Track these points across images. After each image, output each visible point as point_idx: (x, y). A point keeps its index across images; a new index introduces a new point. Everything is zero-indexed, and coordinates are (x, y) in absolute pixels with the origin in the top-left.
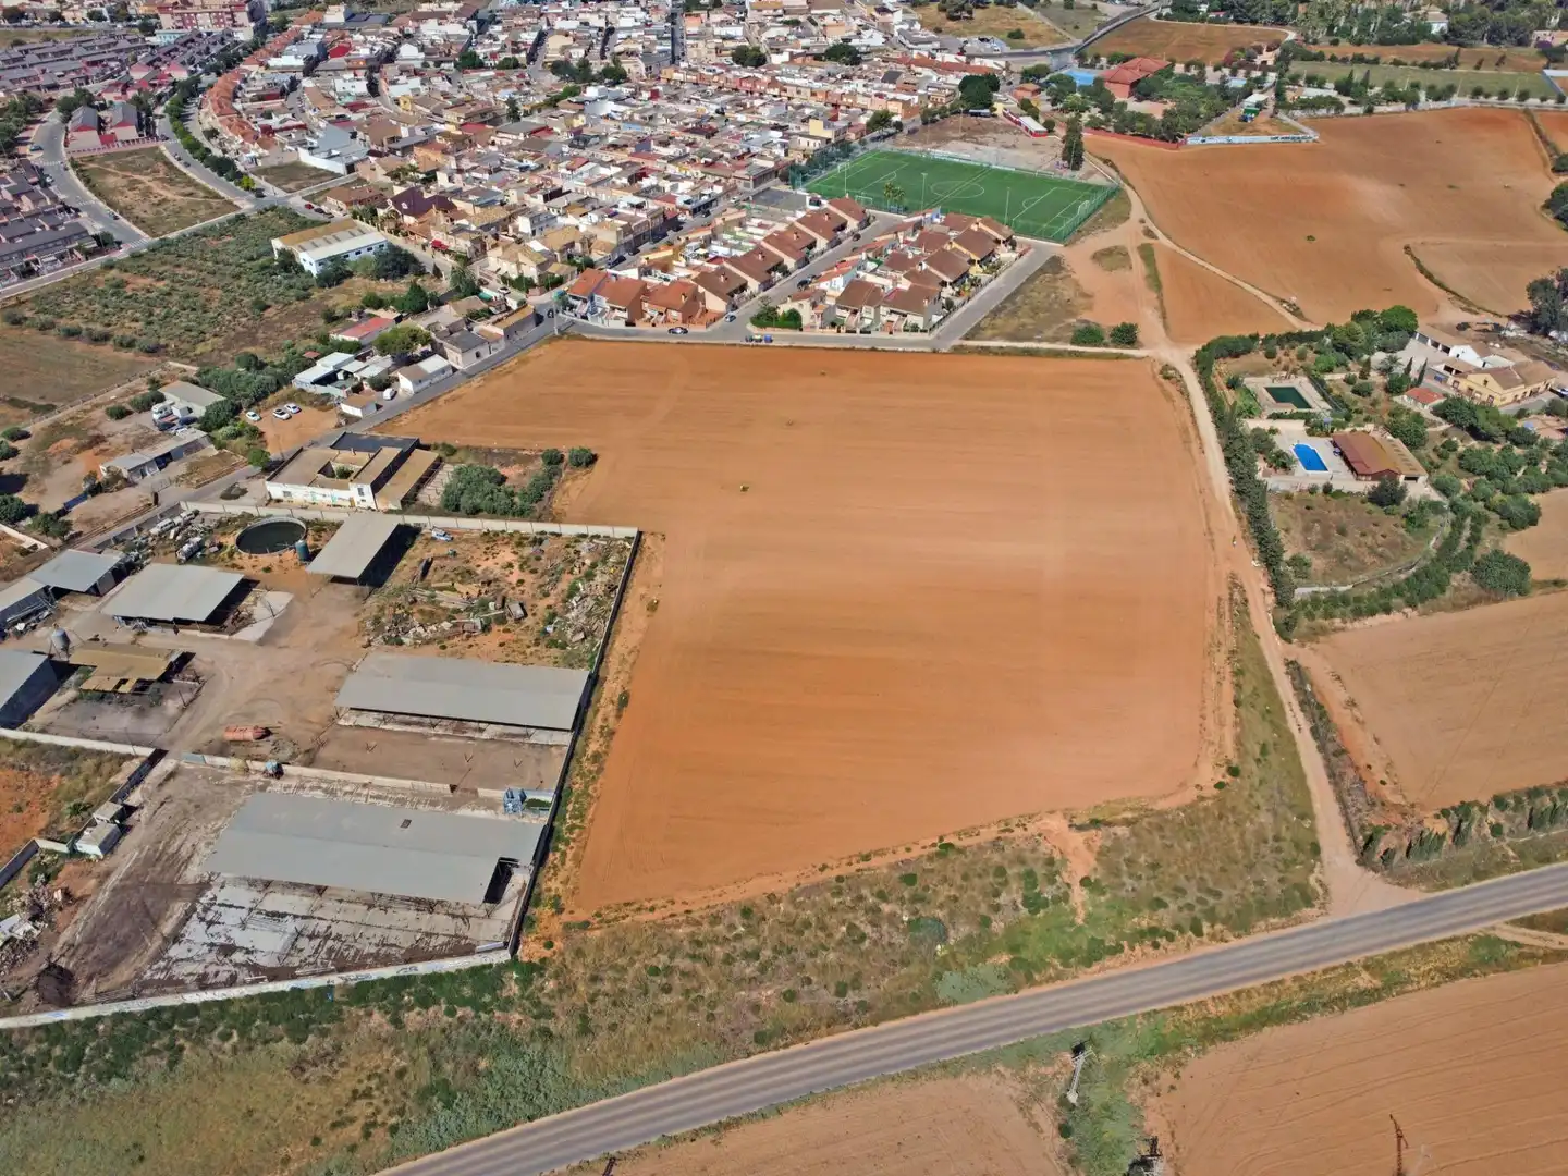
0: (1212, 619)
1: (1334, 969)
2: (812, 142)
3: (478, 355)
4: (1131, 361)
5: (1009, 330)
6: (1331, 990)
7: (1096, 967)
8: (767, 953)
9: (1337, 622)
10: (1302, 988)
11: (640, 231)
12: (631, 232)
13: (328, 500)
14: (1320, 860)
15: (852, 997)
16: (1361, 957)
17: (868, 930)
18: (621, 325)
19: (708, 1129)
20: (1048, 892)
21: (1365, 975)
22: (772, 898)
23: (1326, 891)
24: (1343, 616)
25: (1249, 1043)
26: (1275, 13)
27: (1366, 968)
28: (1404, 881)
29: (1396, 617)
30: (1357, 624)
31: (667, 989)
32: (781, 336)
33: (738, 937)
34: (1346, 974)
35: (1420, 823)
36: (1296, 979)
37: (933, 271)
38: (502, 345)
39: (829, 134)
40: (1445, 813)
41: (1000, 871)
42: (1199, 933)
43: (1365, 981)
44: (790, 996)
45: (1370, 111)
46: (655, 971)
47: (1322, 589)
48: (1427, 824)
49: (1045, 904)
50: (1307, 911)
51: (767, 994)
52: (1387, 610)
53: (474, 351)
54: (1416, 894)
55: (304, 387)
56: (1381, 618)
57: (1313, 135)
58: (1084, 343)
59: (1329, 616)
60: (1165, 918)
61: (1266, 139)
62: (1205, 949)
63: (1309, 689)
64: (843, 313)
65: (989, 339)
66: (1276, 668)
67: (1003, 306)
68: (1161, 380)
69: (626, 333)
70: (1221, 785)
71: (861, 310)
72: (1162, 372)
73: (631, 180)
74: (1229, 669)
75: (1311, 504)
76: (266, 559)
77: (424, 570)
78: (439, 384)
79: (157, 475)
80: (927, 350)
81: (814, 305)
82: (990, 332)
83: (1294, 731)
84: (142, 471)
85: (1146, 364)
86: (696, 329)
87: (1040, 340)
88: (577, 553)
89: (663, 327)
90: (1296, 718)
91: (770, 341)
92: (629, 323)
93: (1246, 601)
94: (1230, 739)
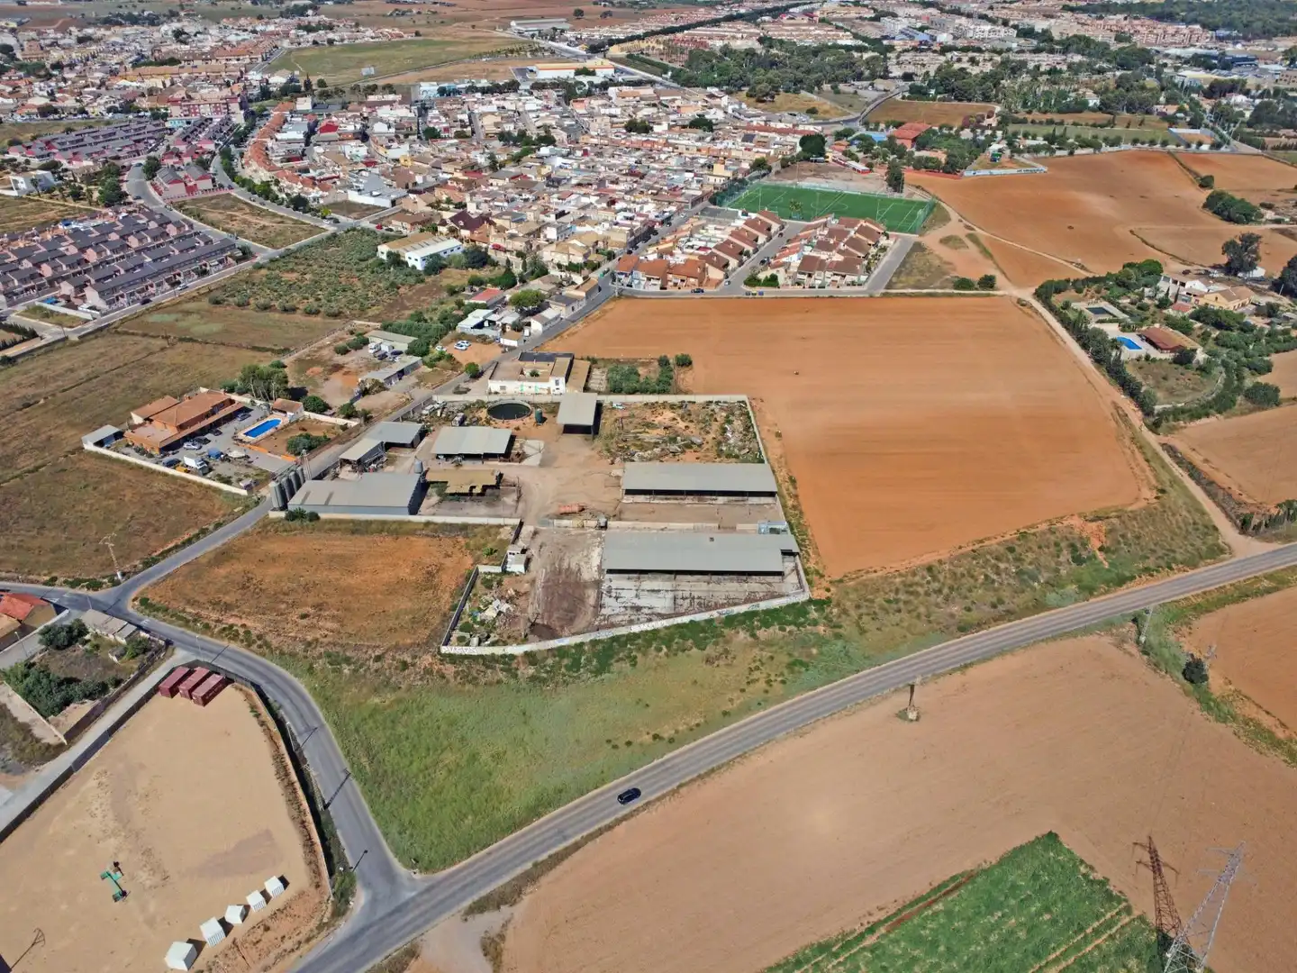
0: (1113, 424)
1: (1249, 579)
2: (718, 179)
3: (573, 309)
4: (996, 297)
5: (912, 283)
6: (1252, 588)
7: (1125, 587)
8: (946, 591)
9: (1182, 423)
10: (1236, 588)
11: (641, 233)
12: (635, 233)
13: (533, 390)
14: (1220, 534)
15: (1001, 608)
16: (1260, 574)
17: (995, 577)
18: (657, 289)
19: (958, 669)
20: (1084, 555)
21: (1266, 581)
22: (940, 562)
23: (1229, 547)
24: (1184, 420)
25: (1220, 613)
26: (983, 94)
27: (1265, 578)
28: (1268, 540)
29: (1212, 419)
30: (1192, 424)
31: (899, 610)
32: (769, 292)
33: (928, 582)
34: (1256, 581)
35: (1268, 511)
36: (1231, 585)
37: (851, 250)
38: (584, 303)
39: (729, 174)
40: (1279, 506)
41: (1057, 544)
42: (1171, 569)
43: (1266, 583)
44: (968, 610)
45: (1071, 153)
46: (889, 601)
47: (1168, 406)
48: (1272, 511)
49: (1085, 560)
50: (1222, 556)
51: (955, 609)
52: (1207, 415)
53: (570, 306)
54: (1276, 546)
55: (465, 331)
56: (1204, 420)
57: (1041, 167)
58: (964, 288)
59: (1176, 420)
60: (1151, 563)
61: (1015, 171)
62: (1176, 577)
63: (1180, 456)
64: (803, 277)
65: (902, 288)
66: (1157, 448)
67: (900, 270)
68: (1020, 307)
69: (663, 294)
70: (1158, 498)
71: (814, 274)
72: (1018, 303)
73: (609, 204)
74: (1134, 446)
75: (1141, 366)
76: (515, 423)
77: (620, 425)
78: (555, 326)
79: (397, 383)
80: (866, 296)
81: (786, 271)
82: (900, 284)
83: (1180, 477)
84: (389, 381)
85: (1006, 298)
86: (709, 289)
87: (934, 288)
88: (712, 411)
89: (687, 289)
90: (1178, 471)
91: (762, 294)
92: (662, 287)
93: (1127, 415)
94: (1151, 477)
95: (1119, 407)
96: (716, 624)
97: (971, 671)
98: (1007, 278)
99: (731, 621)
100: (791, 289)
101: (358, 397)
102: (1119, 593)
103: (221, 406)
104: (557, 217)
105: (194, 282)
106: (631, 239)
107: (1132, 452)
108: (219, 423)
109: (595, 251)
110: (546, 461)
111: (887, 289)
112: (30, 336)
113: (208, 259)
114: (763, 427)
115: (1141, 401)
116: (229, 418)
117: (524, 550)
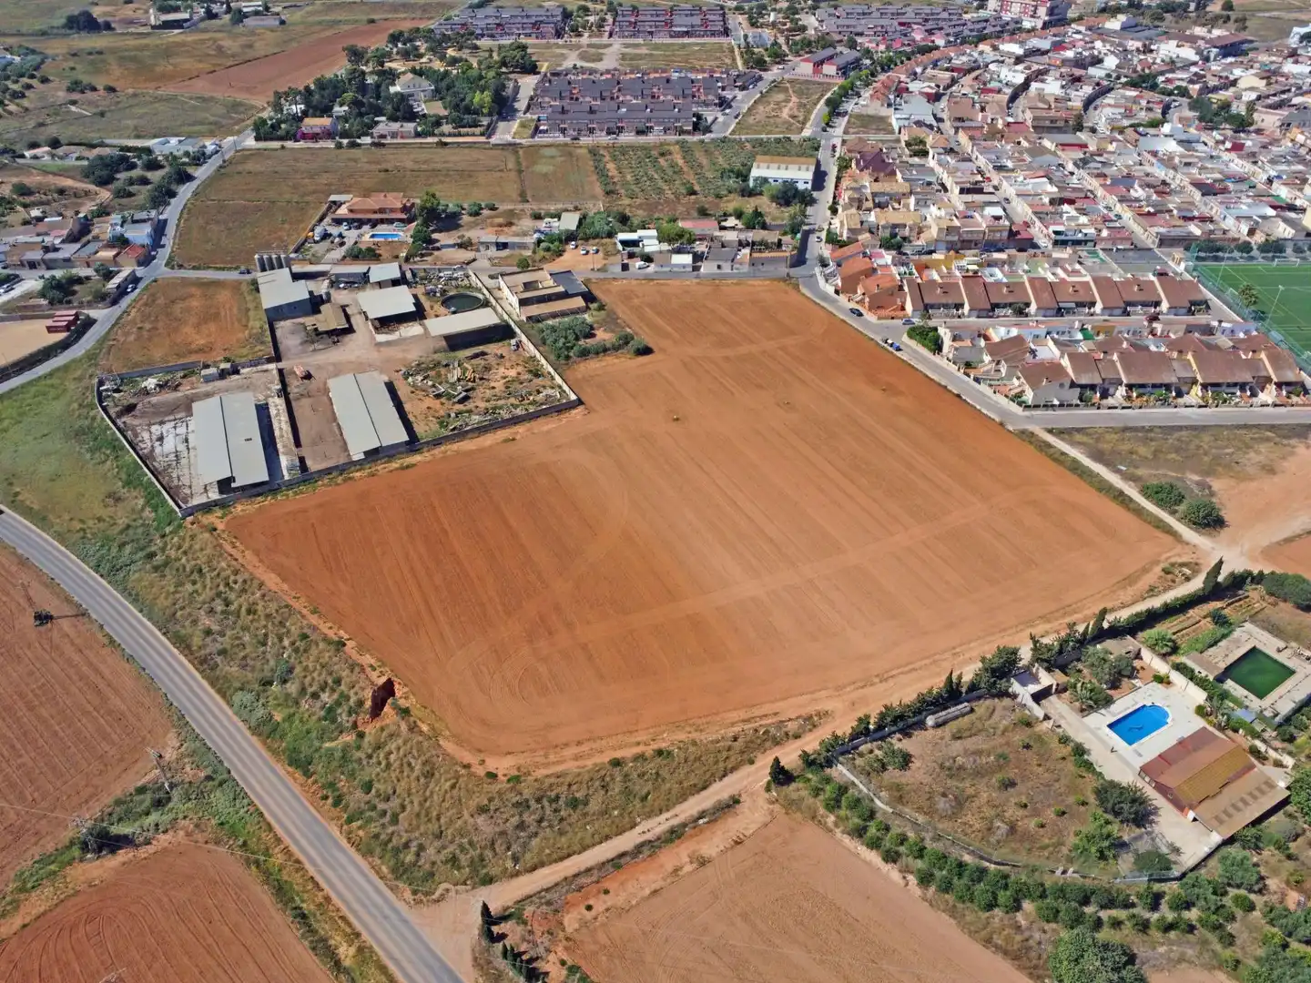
0: (734, 715)
3: (719, 267)
4: (1168, 539)
5: (1108, 448)
6: (323, 928)
7: (291, 769)
8: (232, 608)
10: (320, 905)
12: (960, 235)
14: (473, 888)
15: (219, 659)
16: (370, 941)
17: (269, 643)
18: (830, 290)
19: (111, 638)
21: (352, 951)
22: (261, 585)
23: (438, 901)
24: (839, 820)
25: (251, 878)
27: (360, 950)
28: (481, 963)
29: (892, 872)
30: (847, 840)
31: (194, 583)
32: (914, 351)
33: (232, 589)
34: (346, 935)
35: (548, 951)
36: (328, 899)
37: (1118, 365)
38: (745, 269)
40: (574, 970)
41: (339, 681)
42: (350, 820)
44: (208, 632)
48: (552, 957)
49: (334, 721)
50: (408, 895)
51: (206, 621)
53: (716, 264)
56: (874, 857)
60: (357, 798)
62: (335, 832)
63: (701, 821)
64: (987, 358)
65: (1073, 444)
66: (719, 791)
67: (1151, 429)
68: (1158, 570)
69: (825, 297)
70: (492, 776)
71: (998, 363)
72: (1173, 565)
73: (1052, 202)
74: (663, 745)
75: (1036, 746)
76: (442, 310)
77: (476, 356)
78: (676, 273)
79: (493, 252)
80: (997, 420)
81: (955, 339)
82: (1085, 439)
83: (638, 829)
84: (487, 245)
85: (1179, 548)
86: (870, 317)
87: (1118, 471)
88: (539, 392)
89: (853, 305)
90: (657, 826)
91: (898, 349)
92: (837, 292)
93: (797, 737)
94: (559, 769)
95: (810, 722)
97: (107, 652)
98: (1288, 540)
99: (148, 486)
100: (942, 362)
101: (453, 246)
102: (278, 767)
103: (392, 210)
104: (962, 191)
105: (627, 138)
106: (950, 238)
107: (638, 744)
108: (382, 221)
109: (887, 234)
110: (388, 343)
111: (1050, 431)
112: (482, 134)
113: (658, 124)
114: (520, 429)
115: (856, 748)
116: (391, 221)
117: (236, 372)
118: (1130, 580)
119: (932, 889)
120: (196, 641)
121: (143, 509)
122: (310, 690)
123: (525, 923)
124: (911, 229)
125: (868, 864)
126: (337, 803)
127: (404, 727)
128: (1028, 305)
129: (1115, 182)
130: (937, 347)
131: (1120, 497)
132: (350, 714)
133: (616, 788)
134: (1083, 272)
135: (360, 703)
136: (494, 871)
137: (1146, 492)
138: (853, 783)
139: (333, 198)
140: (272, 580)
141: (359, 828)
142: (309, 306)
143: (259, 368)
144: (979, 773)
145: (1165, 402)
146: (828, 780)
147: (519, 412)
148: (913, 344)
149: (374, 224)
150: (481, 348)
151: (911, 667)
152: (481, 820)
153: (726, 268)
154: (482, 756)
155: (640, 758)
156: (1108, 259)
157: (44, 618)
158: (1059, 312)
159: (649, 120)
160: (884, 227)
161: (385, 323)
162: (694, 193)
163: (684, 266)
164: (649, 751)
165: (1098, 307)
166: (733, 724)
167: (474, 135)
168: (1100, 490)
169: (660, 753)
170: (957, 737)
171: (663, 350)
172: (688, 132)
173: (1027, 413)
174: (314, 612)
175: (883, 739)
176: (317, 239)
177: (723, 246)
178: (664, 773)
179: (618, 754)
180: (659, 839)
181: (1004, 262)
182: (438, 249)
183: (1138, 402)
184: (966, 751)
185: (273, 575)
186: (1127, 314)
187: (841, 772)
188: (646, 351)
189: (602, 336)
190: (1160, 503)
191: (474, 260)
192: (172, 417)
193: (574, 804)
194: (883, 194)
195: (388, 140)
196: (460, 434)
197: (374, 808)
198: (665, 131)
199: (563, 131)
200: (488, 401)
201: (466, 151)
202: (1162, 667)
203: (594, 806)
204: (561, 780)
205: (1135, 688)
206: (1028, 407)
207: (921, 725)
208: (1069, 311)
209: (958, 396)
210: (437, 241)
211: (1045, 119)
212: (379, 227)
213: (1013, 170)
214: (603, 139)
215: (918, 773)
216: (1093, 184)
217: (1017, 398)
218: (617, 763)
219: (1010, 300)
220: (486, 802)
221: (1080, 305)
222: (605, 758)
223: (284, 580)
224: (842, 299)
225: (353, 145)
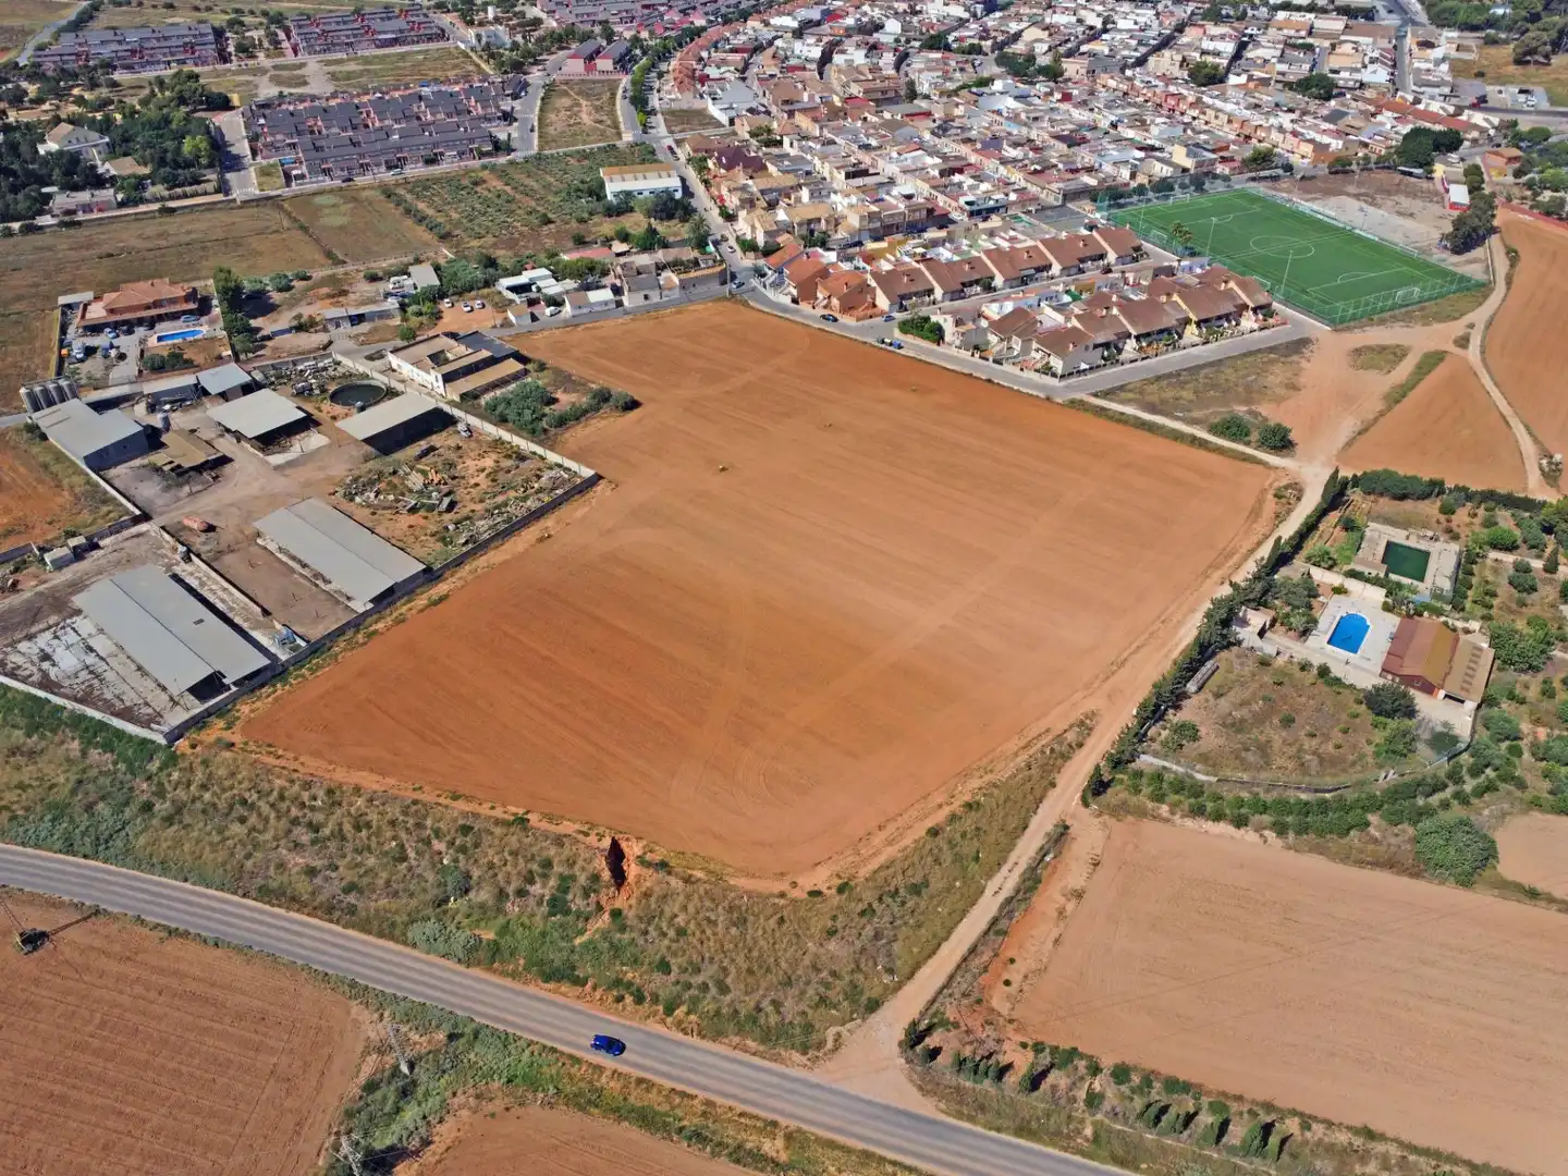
0: (1013, 745)
1: (757, 1118)
3: (646, 297)
4: (1260, 467)
5: (1154, 399)
6: (731, 1135)
7: (551, 985)
8: (326, 831)
9: (1164, 809)
10: (704, 1114)
11: (889, 221)
12: (880, 219)
14: (864, 1019)
15: (352, 899)
16: (793, 1124)
17: (412, 854)
18: (787, 300)
19: (166, 928)
20: (577, 903)
21: (780, 1143)
22: (357, 790)
23: (836, 1049)
24: (1174, 807)
25: (598, 1124)
27: (789, 1137)
28: (928, 1087)
29: (1248, 835)
30: (1189, 822)
31: (243, 820)
32: (914, 345)
33: (313, 809)
34: (760, 1131)
35: (999, 1041)
36: (709, 1103)
37: (1122, 319)
38: (676, 294)
40: (1038, 1048)
41: (547, 864)
42: (669, 1011)
43: (773, 1147)
44: (311, 872)
46: (244, 802)
47: (1174, 767)
48: (1006, 1046)
49: (567, 912)
50: (796, 1056)
51: (298, 861)
52: (1240, 822)
53: (643, 293)
54: (927, 1107)
55: (499, 289)
56: (1224, 828)
58: (1221, 434)
59: (1159, 798)
60: (658, 983)
62: (661, 1029)
63: (1048, 859)
64: (993, 339)
65: (1122, 402)
66: (1042, 824)
67: (1178, 374)
68: (1270, 497)
69: (785, 309)
70: (815, 893)
71: (1009, 339)
72: (1279, 489)
73: (942, 173)
74: (967, 798)
75: (1286, 680)
76: (339, 409)
77: (425, 453)
78: (598, 314)
79: (346, 328)
80: (1042, 395)
81: (958, 323)
82: (1131, 395)
83: (989, 892)
84: (337, 322)
85: (1273, 474)
86: (847, 320)
87: (1177, 419)
88: (539, 477)
89: (820, 311)
90: (1006, 881)
91: (900, 347)
92: (795, 301)
93: (1080, 745)
94: (882, 859)
95: (1085, 726)
96: (65, 714)
97: (173, 946)
98: (1349, 444)
99: (78, 720)
100: (953, 351)
101: (289, 331)
102: (531, 989)
103: (173, 301)
104: (848, 176)
105: (415, 170)
106: (872, 226)
107: (940, 806)
108: (161, 318)
109: (804, 231)
110: (290, 464)
111: (1096, 395)
112: (218, 191)
113: (448, 147)
114: (549, 522)
115: (1145, 735)
116: (174, 316)
117: (96, 547)
118: (1255, 513)
119: (1291, 836)
120: (303, 887)
121: (84, 754)
122: (511, 890)
123: (956, 1025)
124: (827, 222)
125: (1220, 836)
126: (639, 1000)
127: (675, 883)
128: (992, 278)
129: (986, 145)
130: (937, 334)
131: (1194, 441)
132: (586, 895)
133: (947, 857)
134: (1020, 237)
135: (596, 878)
136: (875, 993)
137: (1213, 430)
138: (1164, 768)
139: (63, 300)
140: (371, 782)
141: (688, 1013)
142: (144, 441)
143: (126, 533)
144: (1260, 719)
145: (1174, 346)
146: (1139, 774)
147: (532, 504)
148: (909, 339)
149: (151, 323)
150: (423, 444)
151: (1134, 646)
152: (832, 946)
153: (655, 298)
154: (789, 879)
155: (953, 818)
156: (1033, 221)
157: (33, 940)
158: (1024, 281)
159: (436, 145)
160: (800, 225)
161: (270, 440)
162: (550, 222)
163: (606, 303)
164: (956, 806)
165: (1056, 269)
166: (1016, 755)
167: (206, 193)
168: (1176, 439)
169: (969, 806)
170: (1218, 696)
171: (653, 400)
172: (488, 154)
173: (1063, 383)
174: (455, 797)
175: (1161, 718)
176: (80, 356)
177: (639, 273)
178: (984, 825)
179: (929, 823)
180: (1018, 891)
181: (944, 241)
182: (269, 338)
183: (1151, 352)
184: (1234, 704)
185: (365, 774)
186: (1081, 271)
187: (1147, 761)
188: (632, 405)
189: (566, 400)
190: (1234, 438)
191: (330, 343)
192: (42, 626)
193: (916, 890)
194: (771, 190)
195: (81, 217)
196: (478, 547)
197: (689, 986)
198: (461, 154)
199: (327, 172)
200: (482, 501)
201: (208, 215)
202: (1334, 579)
203: (937, 884)
204: (892, 870)
205: (1323, 605)
206: (1062, 376)
207: (1185, 696)
208: (1030, 277)
209: (989, 381)
210: (258, 330)
211: (875, 91)
212: (159, 327)
213: (880, 147)
214: (388, 176)
215: (1210, 738)
216: (964, 150)
217: (1047, 370)
218: (934, 832)
219: (976, 277)
220: (830, 923)
221: (1039, 270)
222: (920, 831)
223: (384, 774)
224: (804, 307)
225: (30, 229)
